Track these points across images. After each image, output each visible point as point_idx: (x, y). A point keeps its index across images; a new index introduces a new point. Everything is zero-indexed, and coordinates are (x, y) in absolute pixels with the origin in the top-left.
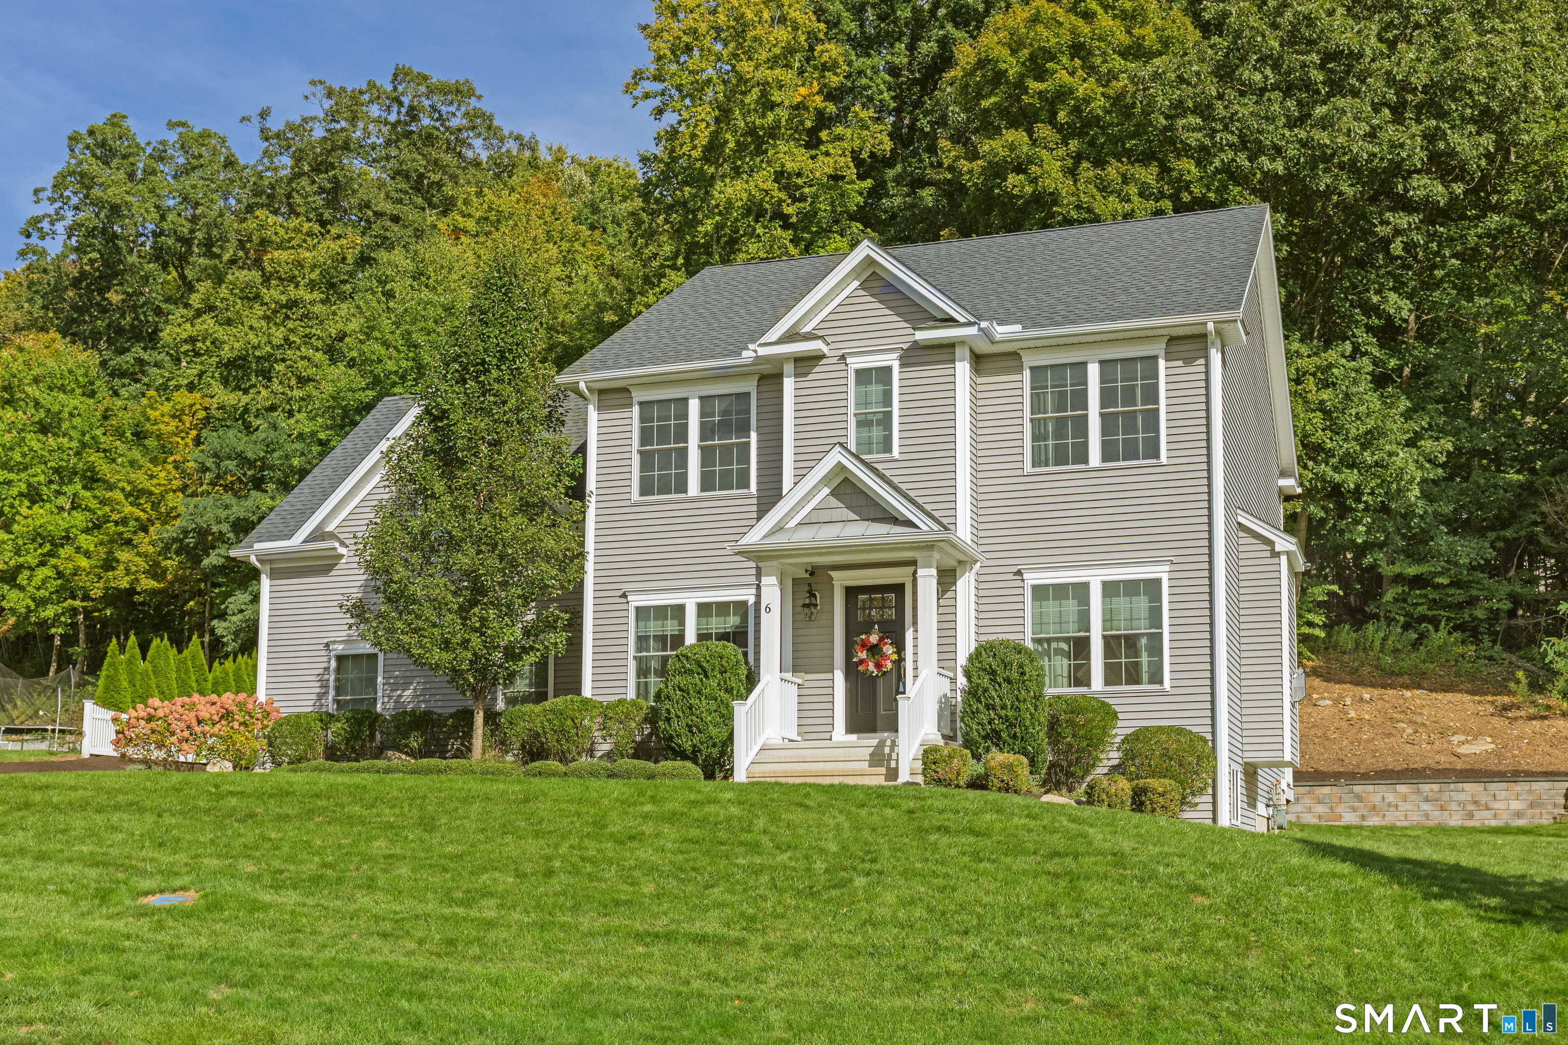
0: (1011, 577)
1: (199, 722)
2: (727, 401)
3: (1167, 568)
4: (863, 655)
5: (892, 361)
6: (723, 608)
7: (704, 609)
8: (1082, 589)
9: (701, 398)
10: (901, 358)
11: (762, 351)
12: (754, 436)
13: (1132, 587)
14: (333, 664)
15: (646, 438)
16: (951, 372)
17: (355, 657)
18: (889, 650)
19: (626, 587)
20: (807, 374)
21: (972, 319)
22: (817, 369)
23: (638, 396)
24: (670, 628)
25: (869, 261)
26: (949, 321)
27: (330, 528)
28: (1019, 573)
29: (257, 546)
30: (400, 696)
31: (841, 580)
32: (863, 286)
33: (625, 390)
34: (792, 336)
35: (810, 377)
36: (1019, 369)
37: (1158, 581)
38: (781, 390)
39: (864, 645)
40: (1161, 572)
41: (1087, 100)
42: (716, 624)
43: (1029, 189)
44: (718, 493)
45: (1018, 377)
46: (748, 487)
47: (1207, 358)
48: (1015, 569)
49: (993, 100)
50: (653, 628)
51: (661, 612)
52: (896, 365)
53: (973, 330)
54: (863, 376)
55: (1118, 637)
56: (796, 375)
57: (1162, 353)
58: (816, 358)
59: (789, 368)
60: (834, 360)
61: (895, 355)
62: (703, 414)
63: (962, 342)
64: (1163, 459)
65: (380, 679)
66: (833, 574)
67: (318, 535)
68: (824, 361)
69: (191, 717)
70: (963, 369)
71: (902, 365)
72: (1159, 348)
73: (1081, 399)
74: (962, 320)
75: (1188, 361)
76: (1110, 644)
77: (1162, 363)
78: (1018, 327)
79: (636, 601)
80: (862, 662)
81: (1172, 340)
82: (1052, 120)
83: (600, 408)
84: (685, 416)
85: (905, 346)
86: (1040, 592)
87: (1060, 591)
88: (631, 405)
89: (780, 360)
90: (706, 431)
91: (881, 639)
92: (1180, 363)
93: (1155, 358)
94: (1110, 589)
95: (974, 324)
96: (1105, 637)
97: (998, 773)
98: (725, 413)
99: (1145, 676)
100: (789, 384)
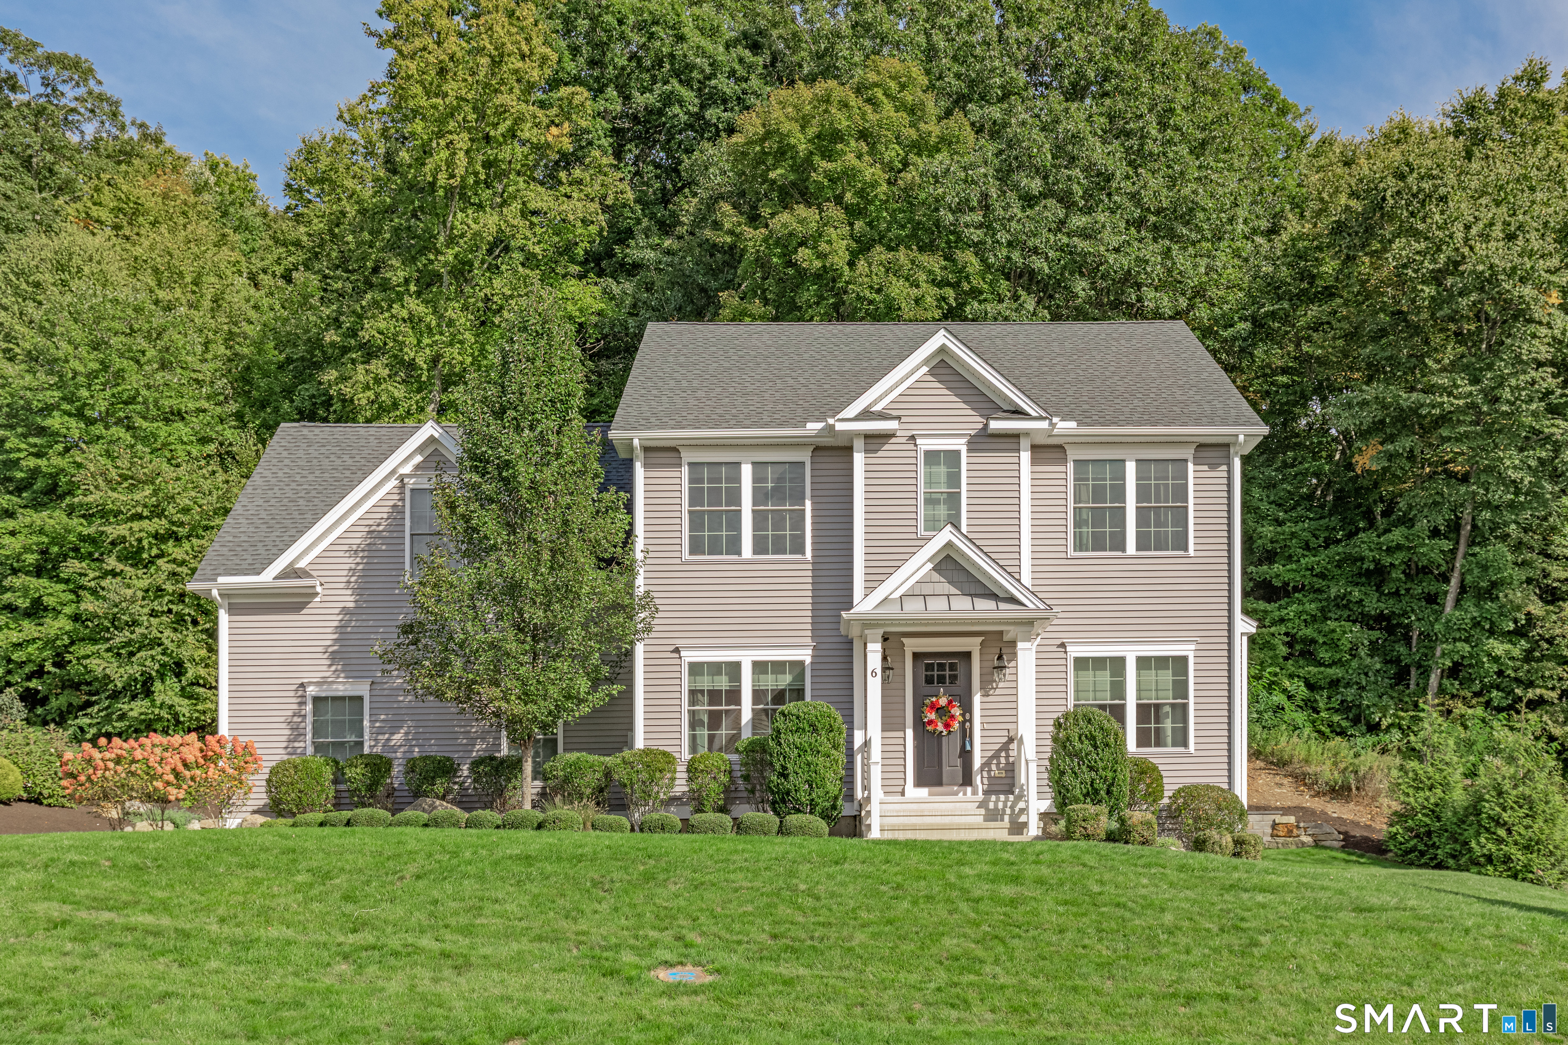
0: (1054, 648)
1: (186, 765)
2: (780, 468)
3: (1193, 647)
4: (932, 716)
5: (960, 444)
6: (779, 667)
7: (759, 667)
8: (1118, 664)
9: (753, 463)
10: (969, 443)
11: (840, 426)
12: (808, 504)
13: (1161, 662)
14: (309, 707)
15: (696, 497)
16: (1016, 460)
17: (334, 699)
18: (957, 712)
19: (679, 643)
20: (877, 451)
21: (1044, 414)
22: (886, 447)
23: (687, 457)
24: (723, 683)
25: (943, 349)
26: (1018, 413)
27: (302, 564)
28: (1063, 645)
29: (221, 580)
30: (388, 740)
31: (912, 645)
32: (931, 372)
33: (675, 450)
34: (866, 415)
35: (880, 454)
36: (1064, 461)
37: (1185, 659)
38: (851, 462)
39: (933, 706)
40: (1186, 650)
41: (874, 185)
42: (771, 682)
43: (818, 264)
44: (770, 557)
45: (1062, 469)
46: (803, 553)
47: (1229, 465)
48: (1059, 642)
49: (780, 171)
50: (705, 683)
51: (716, 668)
52: (964, 450)
53: (1044, 425)
54: (932, 457)
55: (1149, 705)
56: (866, 451)
57: (1191, 458)
58: (885, 437)
59: (858, 444)
60: (904, 440)
61: (964, 441)
62: (755, 480)
63: (1027, 433)
64: (1191, 552)
65: (366, 723)
66: (905, 640)
67: (291, 572)
68: (893, 440)
69: (176, 761)
70: (1025, 456)
71: (969, 451)
72: (1188, 453)
73: (1119, 493)
74: (1034, 414)
75: (1213, 466)
76: (1143, 711)
77: (1191, 466)
78: (1073, 424)
79: (690, 656)
80: (931, 722)
81: (1201, 446)
82: (839, 200)
83: (646, 466)
84: (738, 480)
85: (972, 433)
86: (1081, 663)
87: (1099, 663)
88: (680, 465)
89: (852, 435)
90: (759, 496)
91: (950, 702)
92: (1206, 468)
93: (1186, 461)
94: (1143, 663)
95: (1045, 418)
96: (1138, 706)
97: (1139, 829)
98: (779, 480)
99: (1169, 740)
100: (859, 458)
